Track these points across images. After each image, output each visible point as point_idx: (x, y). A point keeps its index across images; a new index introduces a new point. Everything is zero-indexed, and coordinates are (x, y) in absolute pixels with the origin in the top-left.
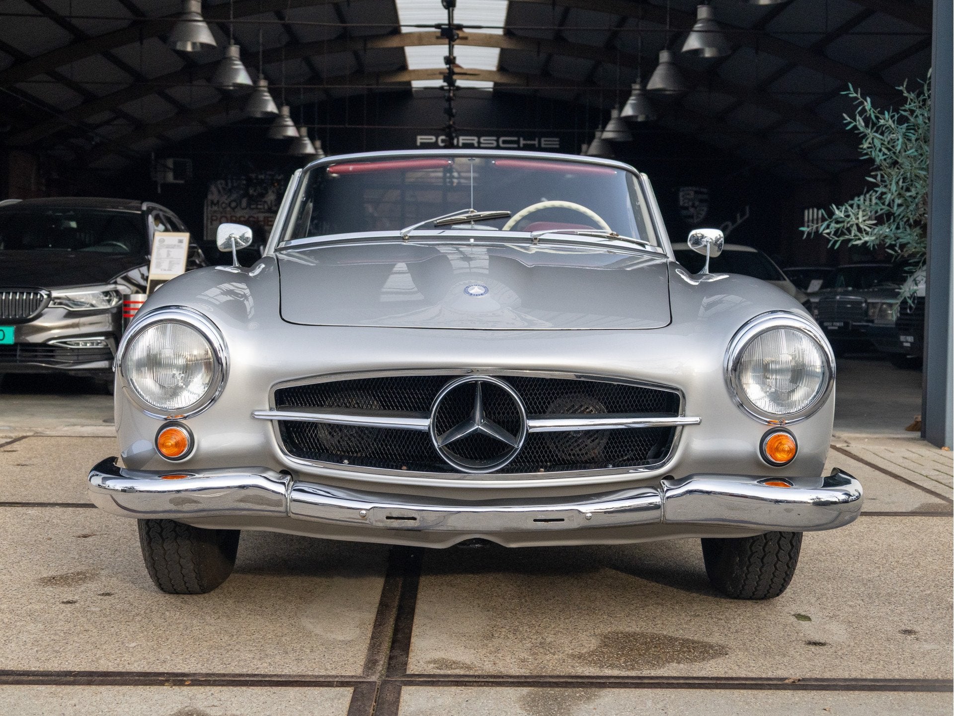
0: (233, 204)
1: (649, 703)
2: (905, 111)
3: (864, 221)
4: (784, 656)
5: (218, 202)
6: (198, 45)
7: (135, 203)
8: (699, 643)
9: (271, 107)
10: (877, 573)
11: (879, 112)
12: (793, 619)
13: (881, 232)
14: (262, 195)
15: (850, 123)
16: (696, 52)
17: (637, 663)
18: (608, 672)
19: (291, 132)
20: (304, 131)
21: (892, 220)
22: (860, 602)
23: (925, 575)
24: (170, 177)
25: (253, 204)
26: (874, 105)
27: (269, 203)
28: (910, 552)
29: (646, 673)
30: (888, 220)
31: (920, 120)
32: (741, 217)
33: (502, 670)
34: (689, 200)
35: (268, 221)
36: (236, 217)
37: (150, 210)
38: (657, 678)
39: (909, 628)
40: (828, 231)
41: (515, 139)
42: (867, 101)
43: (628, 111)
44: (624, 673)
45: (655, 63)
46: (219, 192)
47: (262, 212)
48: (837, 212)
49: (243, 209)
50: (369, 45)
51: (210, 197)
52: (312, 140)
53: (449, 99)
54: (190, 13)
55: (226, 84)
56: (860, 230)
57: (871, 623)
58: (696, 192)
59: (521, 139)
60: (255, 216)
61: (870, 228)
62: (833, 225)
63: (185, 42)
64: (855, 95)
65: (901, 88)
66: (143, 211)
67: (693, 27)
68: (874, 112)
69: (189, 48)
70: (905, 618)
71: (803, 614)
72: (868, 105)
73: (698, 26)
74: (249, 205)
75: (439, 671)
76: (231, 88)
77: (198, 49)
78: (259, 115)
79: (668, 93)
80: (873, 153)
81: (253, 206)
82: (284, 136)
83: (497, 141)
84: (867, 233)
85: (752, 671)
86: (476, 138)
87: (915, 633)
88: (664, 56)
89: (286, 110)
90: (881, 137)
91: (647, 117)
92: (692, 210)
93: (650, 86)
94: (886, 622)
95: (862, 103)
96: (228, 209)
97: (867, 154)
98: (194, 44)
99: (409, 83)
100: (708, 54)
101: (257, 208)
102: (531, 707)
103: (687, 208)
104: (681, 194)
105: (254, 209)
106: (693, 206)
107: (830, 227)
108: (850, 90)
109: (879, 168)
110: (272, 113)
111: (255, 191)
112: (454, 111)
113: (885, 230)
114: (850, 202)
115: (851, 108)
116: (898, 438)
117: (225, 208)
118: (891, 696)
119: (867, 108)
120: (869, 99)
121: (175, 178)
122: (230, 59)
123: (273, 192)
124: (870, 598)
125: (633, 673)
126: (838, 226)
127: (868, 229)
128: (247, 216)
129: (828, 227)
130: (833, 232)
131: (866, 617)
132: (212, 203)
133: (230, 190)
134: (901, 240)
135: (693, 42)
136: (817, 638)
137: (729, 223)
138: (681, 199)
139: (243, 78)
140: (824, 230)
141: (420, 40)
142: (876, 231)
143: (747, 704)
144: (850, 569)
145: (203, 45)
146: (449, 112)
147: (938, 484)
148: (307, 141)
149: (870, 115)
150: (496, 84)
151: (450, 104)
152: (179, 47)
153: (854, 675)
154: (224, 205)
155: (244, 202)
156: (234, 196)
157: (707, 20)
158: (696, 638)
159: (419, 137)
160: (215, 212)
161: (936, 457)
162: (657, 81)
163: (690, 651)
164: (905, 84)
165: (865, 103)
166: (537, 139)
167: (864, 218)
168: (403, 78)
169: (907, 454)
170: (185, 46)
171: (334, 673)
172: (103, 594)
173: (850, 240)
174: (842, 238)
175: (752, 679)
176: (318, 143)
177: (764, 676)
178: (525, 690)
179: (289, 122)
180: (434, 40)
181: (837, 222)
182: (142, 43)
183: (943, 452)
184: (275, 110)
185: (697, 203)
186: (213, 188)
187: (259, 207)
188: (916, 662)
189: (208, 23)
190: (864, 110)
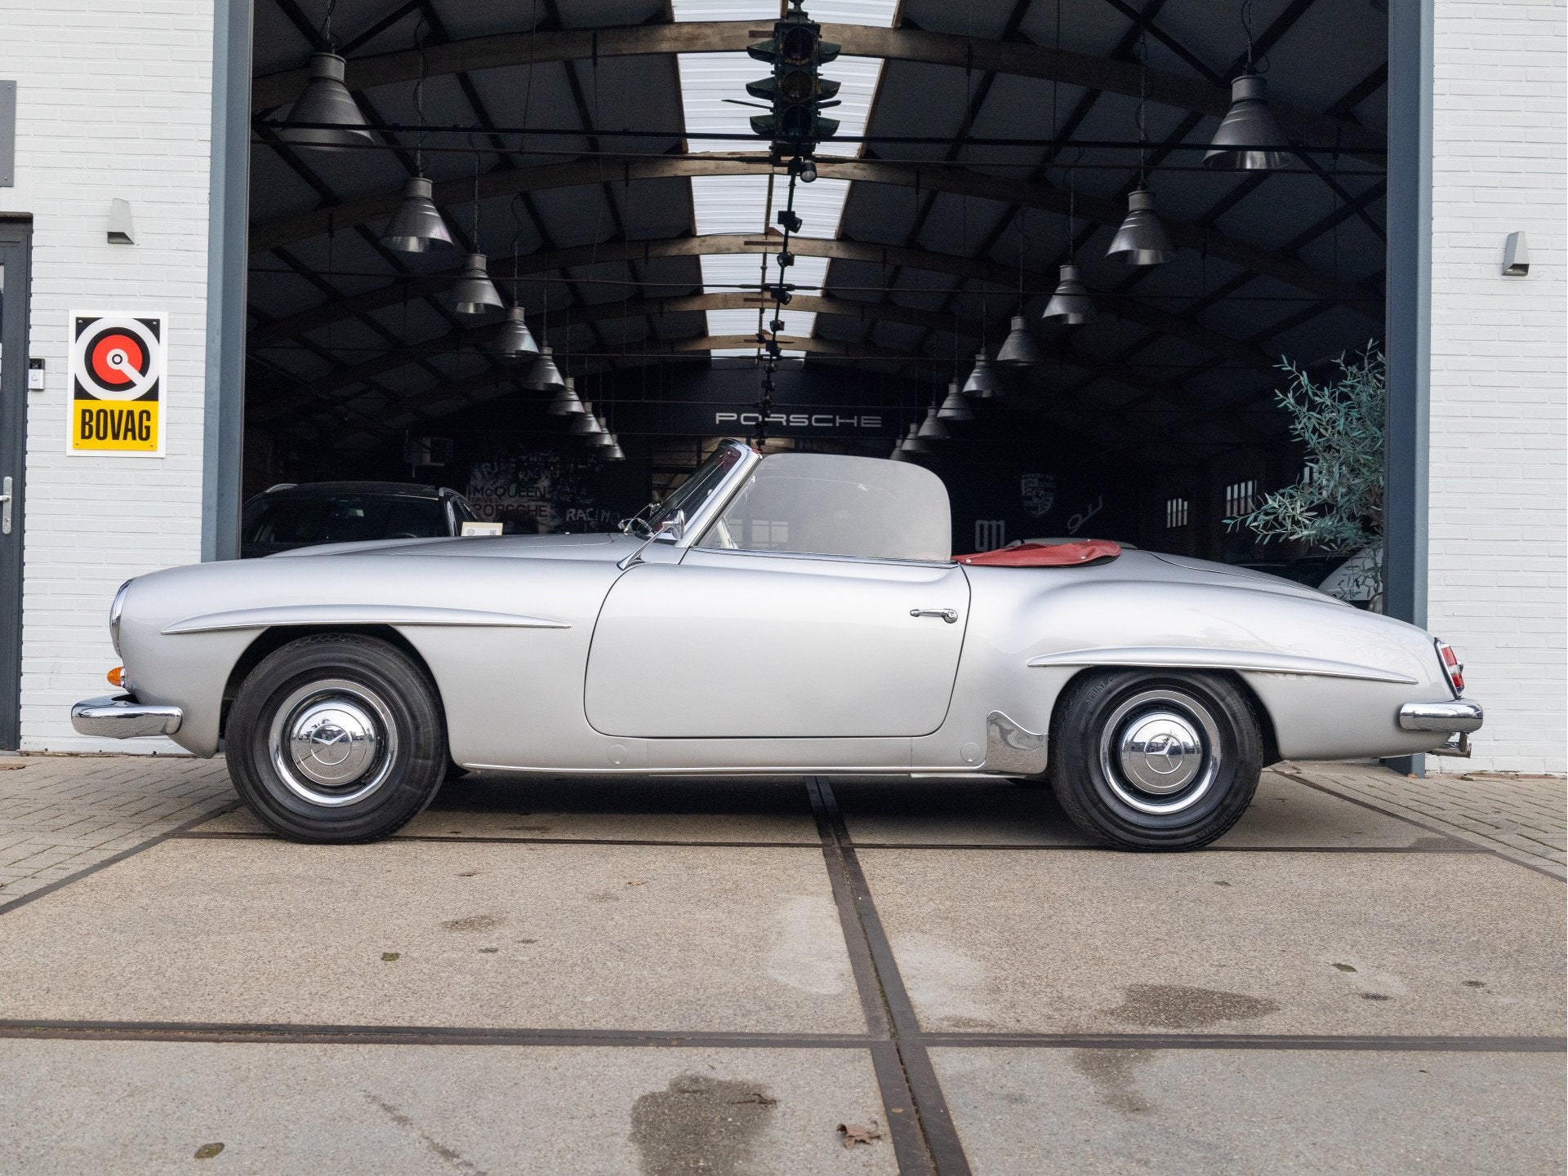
0: (500, 491)
1: (1219, 1066)
2: (1345, 386)
3: (1302, 512)
4: (1346, 1012)
5: (482, 488)
6: (482, 306)
7: (429, 489)
8: (1241, 997)
9: (556, 379)
10: (1406, 918)
11: (1317, 388)
12: (1335, 970)
13: (1322, 526)
14: (535, 481)
15: (1283, 400)
16: (1058, 318)
17: (1180, 1019)
18: (1153, 1030)
19: (576, 407)
20: (589, 405)
21: (1335, 512)
22: (1402, 950)
23: (1462, 920)
24: (427, 459)
25: (523, 491)
26: (1311, 380)
27: (542, 490)
28: (1432, 892)
29: (1197, 1031)
30: (1330, 511)
31: (1364, 397)
32: (1094, 508)
33: (1030, 1027)
34: (1033, 489)
35: (541, 511)
36: (503, 506)
37: (447, 497)
38: (1213, 1036)
39: (1473, 980)
40: (1255, 524)
41: (831, 417)
42: (1303, 376)
43: (971, 385)
44: (1172, 1031)
45: (1006, 330)
46: (483, 476)
47: (534, 500)
48: (1270, 502)
49: (511, 497)
50: (666, 308)
51: (472, 482)
52: (597, 417)
53: (770, 370)
54: (473, 270)
55: (507, 351)
56: (1296, 522)
57: (1427, 973)
58: (1040, 480)
59: (837, 417)
60: (526, 505)
61: (1310, 520)
62: (1262, 517)
63: (466, 302)
64: (1290, 368)
65: (1338, 361)
66: (440, 498)
67: (1055, 290)
68: (1311, 388)
69: (471, 310)
70: (1462, 967)
71: (1344, 963)
72: (1304, 379)
73: (1061, 289)
74: (518, 492)
75: (957, 1029)
76: (514, 356)
77: (482, 310)
78: (541, 388)
79: (1020, 364)
80: (1306, 435)
81: (522, 494)
82: (568, 412)
83: (809, 419)
84: (1306, 527)
85: (1317, 1029)
86: (785, 416)
87: (1483, 985)
88: (1017, 323)
89: (570, 383)
90: (1319, 416)
91: (993, 392)
92: (1036, 500)
93: (1000, 357)
94: (1442, 972)
95: (1297, 378)
96: (494, 496)
97: (1299, 435)
98: (477, 306)
99: (708, 352)
100: (1072, 320)
101: (528, 496)
102: (1086, 1070)
103: (1030, 498)
104: (1023, 482)
105: (524, 496)
106: (1037, 496)
107: (1258, 519)
108: (1284, 363)
109: (1313, 452)
110: (557, 386)
111: (525, 476)
112: (773, 384)
113: (1328, 522)
114: (1281, 491)
115: (1285, 383)
116: (1352, 764)
117: (491, 495)
118: (1493, 1056)
119: (1303, 383)
120: (1304, 373)
121: (433, 460)
122: (513, 322)
123: (547, 477)
124: (1412, 945)
125: (1183, 1031)
126: (1267, 518)
127: (1307, 522)
128: (515, 505)
129: (1255, 519)
130: (1261, 525)
131: (1417, 966)
132: (475, 488)
133: (496, 474)
134: (1342, 535)
135: (1055, 307)
136: (1373, 990)
137: (1080, 516)
138: (1023, 487)
139: (528, 344)
140: (1250, 523)
141: (726, 302)
142: (1316, 524)
143: (1332, 1065)
144: (1372, 912)
145: (488, 306)
146: (767, 385)
147: (1424, 817)
148: (592, 419)
149: (1307, 391)
150: (808, 353)
151: (769, 376)
152: (460, 308)
153: (1437, 1032)
154: (489, 492)
155: (513, 490)
156: (501, 482)
157: (1072, 282)
158: (1234, 992)
159: (718, 414)
160: (479, 499)
161: (1407, 786)
162: (1009, 351)
163: (1235, 1007)
164: (1343, 356)
165: (1301, 377)
166: (856, 417)
167: (1303, 509)
168: (702, 345)
169: (1373, 782)
170: (467, 307)
171: (836, 1031)
172: (523, 941)
173: (1281, 534)
174: (1271, 533)
175: (1323, 1038)
176: (603, 421)
177: (1335, 1033)
178: (1070, 1051)
179: (574, 397)
180: (741, 302)
181: (1267, 514)
182: (406, 304)
183: (1410, 779)
184: (561, 382)
185: (1042, 492)
186: (478, 469)
187: (530, 494)
188: (1500, 1018)
189: (493, 282)
190: (1300, 386)
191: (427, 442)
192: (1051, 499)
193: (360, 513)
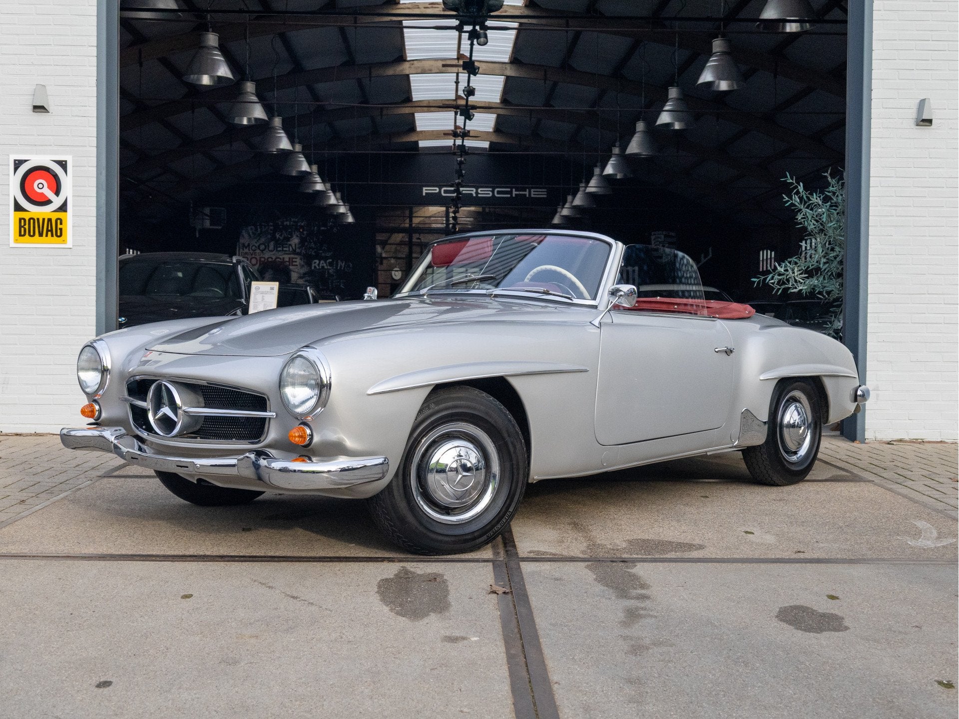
0: (262, 247)
2: (829, 192)
3: (799, 274)
4: (738, 549)
5: (249, 245)
6: (253, 119)
7: (225, 257)
8: (687, 544)
9: (305, 167)
11: (809, 194)
12: (743, 534)
13: (811, 283)
14: (288, 239)
15: (788, 201)
16: (667, 125)
17: (651, 552)
18: (635, 556)
19: (319, 187)
20: (328, 185)
21: (819, 274)
22: (785, 525)
24: (207, 224)
25: (280, 247)
26: (805, 189)
27: (293, 246)
29: (657, 557)
30: (817, 274)
32: (705, 257)
33: (573, 555)
34: (660, 242)
35: (293, 262)
36: (264, 258)
37: (239, 262)
38: (664, 558)
40: (772, 281)
41: (509, 190)
42: (800, 186)
43: (609, 170)
44: (644, 556)
45: (633, 132)
46: (250, 235)
47: (286, 254)
48: (779, 267)
49: (270, 251)
50: (385, 112)
51: (242, 241)
52: (334, 192)
53: (460, 163)
54: (246, 95)
55: (270, 150)
56: (796, 281)
58: (666, 236)
59: (514, 190)
60: (281, 257)
61: (803, 280)
62: (776, 277)
63: (242, 117)
64: (791, 181)
65: (826, 174)
67: (664, 106)
68: (805, 194)
69: (245, 122)
71: (750, 531)
72: (801, 188)
73: (669, 104)
74: (276, 247)
75: (537, 556)
76: (275, 152)
77: (253, 122)
78: (294, 174)
79: (643, 156)
80: (806, 223)
81: (279, 249)
82: (313, 190)
83: (493, 192)
84: (801, 284)
85: (718, 555)
86: (474, 190)
88: (640, 126)
89: (315, 168)
90: (811, 212)
91: (625, 175)
92: (662, 251)
93: (628, 151)
95: (796, 187)
96: (258, 251)
97: (801, 223)
98: (249, 120)
99: (416, 143)
100: (677, 126)
101: (283, 250)
103: (658, 250)
104: (653, 237)
105: (280, 251)
106: (663, 248)
107: (774, 278)
109: (809, 235)
110: (306, 172)
111: (281, 235)
112: (464, 172)
113: (814, 281)
114: (789, 260)
115: (789, 190)
117: (255, 250)
118: (798, 566)
119: (800, 190)
120: (801, 184)
121: (211, 225)
122: (274, 128)
123: (297, 236)
124: (792, 523)
126: (780, 277)
127: (802, 281)
128: (274, 257)
129: (772, 278)
130: (776, 283)
131: (788, 532)
132: (244, 245)
133: (259, 235)
134: (826, 289)
135: (665, 118)
138: (653, 242)
139: (285, 144)
140: (769, 280)
141: (430, 106)
142: (807, 282)
143: (716, 569)
145: (256, 119)
146: (459, 173)
147: (847, 464)
148: (331, 194)
149: (803, 195)
150: (492, 144)
151: (460, 167)
152: (237, 121)
153: (778, 557)
154: (253, 248)
155: (272, 246)
156: (263, 240)
157: (677, 99)
158: (685, 542)
159: (424, 188)
160: (246, 253)
161: (849, 448)
162: (634, 147)
163: (682, 548)
164: (829, 171)
165: (799, 187)
166: (528, 190)
167: (799, 272)
168: (412, 138)
169: (829, 446)
170: (242, 120)
173: (789, 288)
174: (783, 287)
175: (719, 559)
176: (338, 195)
177: (726, 557)
179: (318, 179)
180: (441, 107)
181: (780, 275)
182: (193, 112)
183: (856, 444)
184: (308, 170)
185: (666, 245)
186: (244, 233)
187: (285, 249)
188: (815, 552)
189: (261, 103)
190: (798, 192)
191: (207, 211)
193: (180, 274)
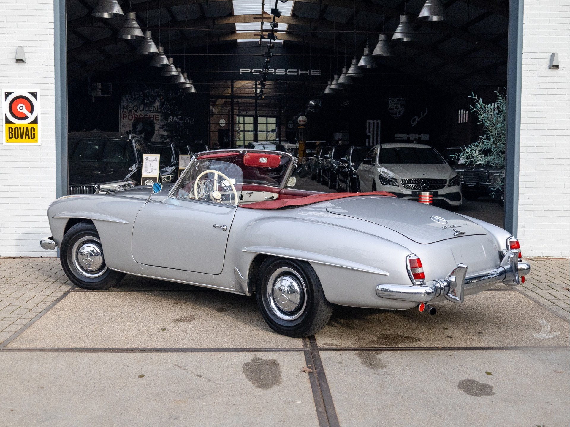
0: (136, 108)
1: (397, 354)
2: (498, 103)
3: (479, 154)
4: (439, 341)
5: (127, 107)
6: (134, 36)
8: (411, 337)
9: (166, 61)
12: (442, 329)
13: (486, 160)
14: (152, 103)
15: (472, 109)
16: (399, 39)
17: (391, 343)
18: (382, 346)
19: (174, 72)
24: (100, 93)
25: (147, 108)
27: (156, 107)
29: (394, 346)
30: (490, 154)
34: (395, 104)
35: (156, 118)
36: (137, 115)
38: (398, 348)
39: (481, 332)
40: (463, 157)
41: (296, 70)
43: (362, 63)
44: (387, 346)
45: (377, 40)
46: (127, 100)
47: (152, 112)
48: (467, 150)
49: (141, 111)
50: (216, 22)
51: (122, 104)
55: (144, 53)
56: (477, 158)
57: (468, 330)
58: (398, 100)
59: (299, 70)
60: (148, 115)
61: (482, 158)
62: (465, 154)
63: (127, 34)
64: (475, 97)
65: (496, 92)
70: (480, 328)
71: (446, 327)
72: (481, 102)
73: (400, 26)
74: (144, 108)
75: (328, 347)
76: (146, 54)
77: (134, 38)
78: (159, 66)
79: (384, 56)
80: (484, 122)
81: (147, 109)
82: (171, 75)
83: (286, 71)
84: (480, 160)
85: (428, 345)
86: (274, 70)
87: (483, 333)
88: (382, 37)
89: (172, 62)
90: (486, 116)
91: (372, 66)
92: (395, 110)
93: (374, 53)
94: (473, 330)
95: (478, 101)
96: (133, 111)
97: (481, 122)
98: (132, 36)
99: (236, 40)
100: (405, 40)
101: (149, 110)
102: (360, 356)
103: (393, 109)
104: (389, 101)
105: (147, 110)
106: (396, 108)
108: (472, 95)
110: (166, 65)
111: (148, 100)
113: (488, 158)
114: (474, 144)
115: (473, 102)
117: (131, 110)
118: (471, 351)
120: (481, 99)
121: (102, 93)
122: (147, 40)
123: (158, 101)
124: (469, 322)
125: (390, 346)
126: (468, 154)
128: (143, 115)
129: (463, 155)
130: (466, 157)
131: (467, 328)
132: (124, 107)
133: (134, 100)
134: (496, 162)
136: (450, 335)
137: (417, 117)
138: (390, 104)
139: (153, 49)
141: (245, 19)
142: (484, 160)
143: (426, 355)
144: (464, 312)
145: (137, 36)
148: (182, 76)
149: (482, 106)
150: (284, 41)
152: (124, 37)
153: (460, 346)
154: (130, 109)
155: (142, 107)
156: (136, 103)
158: (409, 336)
159: (241, 69)
160: (125, 112)
162: (377, 51)
163: (408, 340)
164: (498, 89)
166: (308, 70)
168: (233, 38)
170: (128, 37)
174: (470, 160)
175: (428, 347)
176: (186, 75)
177: (432, 346)
179: (174, 68)
180: (252, 19)
184: (168, 63)
185: (399, 106)
186: (124, 99)
187: (150, 109)
188: (481, 342)
190: (479, 104)
191: (100, 86)
192: (403, 109)
193: (97, 147)
